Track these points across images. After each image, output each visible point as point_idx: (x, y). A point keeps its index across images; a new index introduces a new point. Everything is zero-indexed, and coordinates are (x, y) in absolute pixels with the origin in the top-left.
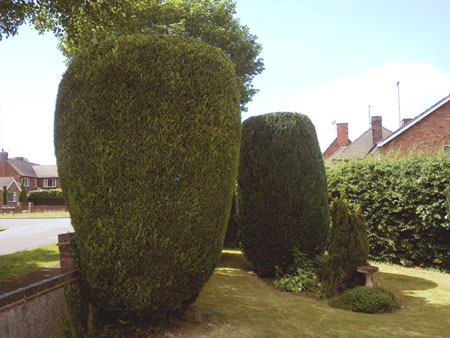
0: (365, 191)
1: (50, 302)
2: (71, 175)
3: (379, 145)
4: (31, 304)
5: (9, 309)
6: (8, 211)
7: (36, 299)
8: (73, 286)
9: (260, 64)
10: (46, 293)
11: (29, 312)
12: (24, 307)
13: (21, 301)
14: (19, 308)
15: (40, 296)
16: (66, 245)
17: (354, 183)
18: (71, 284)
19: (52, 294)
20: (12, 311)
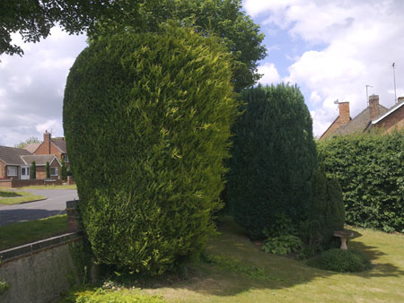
0: (351, 165)
1: (55, 255)
2: (75, 152)
3: (373, 123)
4: (37, 257)
5: (17, 259)
6: (50, 183)
7: (42, 253)
8: (78, 244)
9: (263, 50)
10: (52, 248)
11: (35, 263)
12: (31, 259)
13: (28, 253)
14: (27, 259)
15: (45, 250)
16: (73, 211)
17: (340, 158)
18: (75, 241)
19: (57, 249)
20: (20, 261)
